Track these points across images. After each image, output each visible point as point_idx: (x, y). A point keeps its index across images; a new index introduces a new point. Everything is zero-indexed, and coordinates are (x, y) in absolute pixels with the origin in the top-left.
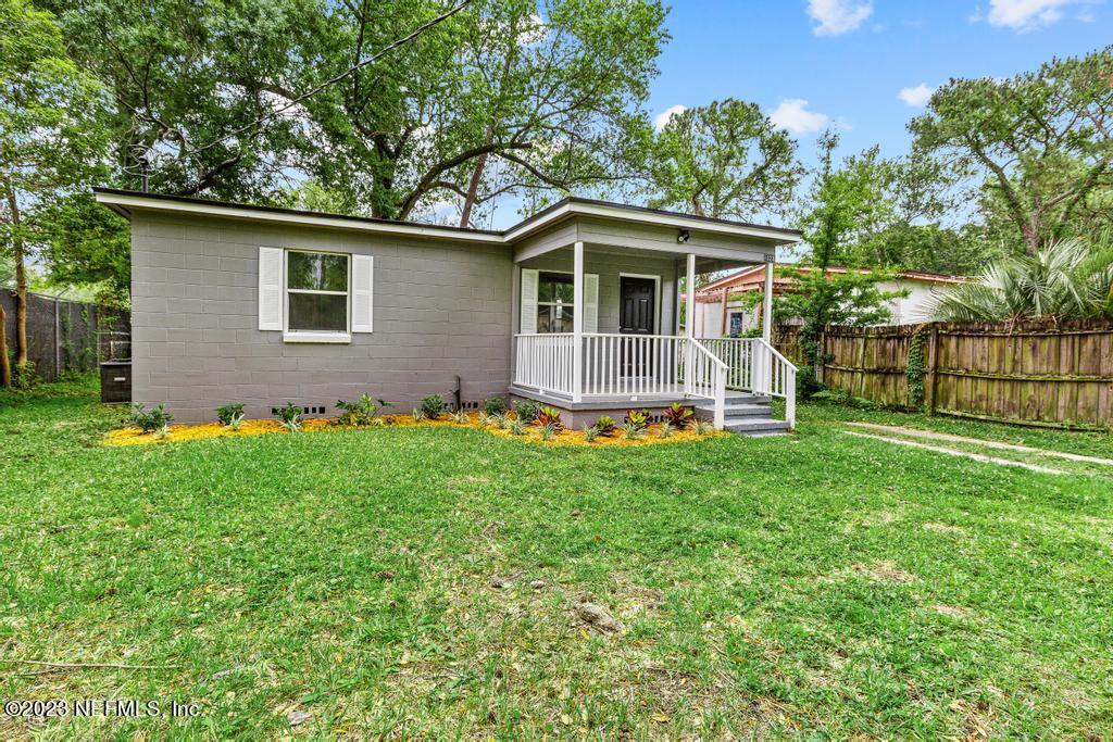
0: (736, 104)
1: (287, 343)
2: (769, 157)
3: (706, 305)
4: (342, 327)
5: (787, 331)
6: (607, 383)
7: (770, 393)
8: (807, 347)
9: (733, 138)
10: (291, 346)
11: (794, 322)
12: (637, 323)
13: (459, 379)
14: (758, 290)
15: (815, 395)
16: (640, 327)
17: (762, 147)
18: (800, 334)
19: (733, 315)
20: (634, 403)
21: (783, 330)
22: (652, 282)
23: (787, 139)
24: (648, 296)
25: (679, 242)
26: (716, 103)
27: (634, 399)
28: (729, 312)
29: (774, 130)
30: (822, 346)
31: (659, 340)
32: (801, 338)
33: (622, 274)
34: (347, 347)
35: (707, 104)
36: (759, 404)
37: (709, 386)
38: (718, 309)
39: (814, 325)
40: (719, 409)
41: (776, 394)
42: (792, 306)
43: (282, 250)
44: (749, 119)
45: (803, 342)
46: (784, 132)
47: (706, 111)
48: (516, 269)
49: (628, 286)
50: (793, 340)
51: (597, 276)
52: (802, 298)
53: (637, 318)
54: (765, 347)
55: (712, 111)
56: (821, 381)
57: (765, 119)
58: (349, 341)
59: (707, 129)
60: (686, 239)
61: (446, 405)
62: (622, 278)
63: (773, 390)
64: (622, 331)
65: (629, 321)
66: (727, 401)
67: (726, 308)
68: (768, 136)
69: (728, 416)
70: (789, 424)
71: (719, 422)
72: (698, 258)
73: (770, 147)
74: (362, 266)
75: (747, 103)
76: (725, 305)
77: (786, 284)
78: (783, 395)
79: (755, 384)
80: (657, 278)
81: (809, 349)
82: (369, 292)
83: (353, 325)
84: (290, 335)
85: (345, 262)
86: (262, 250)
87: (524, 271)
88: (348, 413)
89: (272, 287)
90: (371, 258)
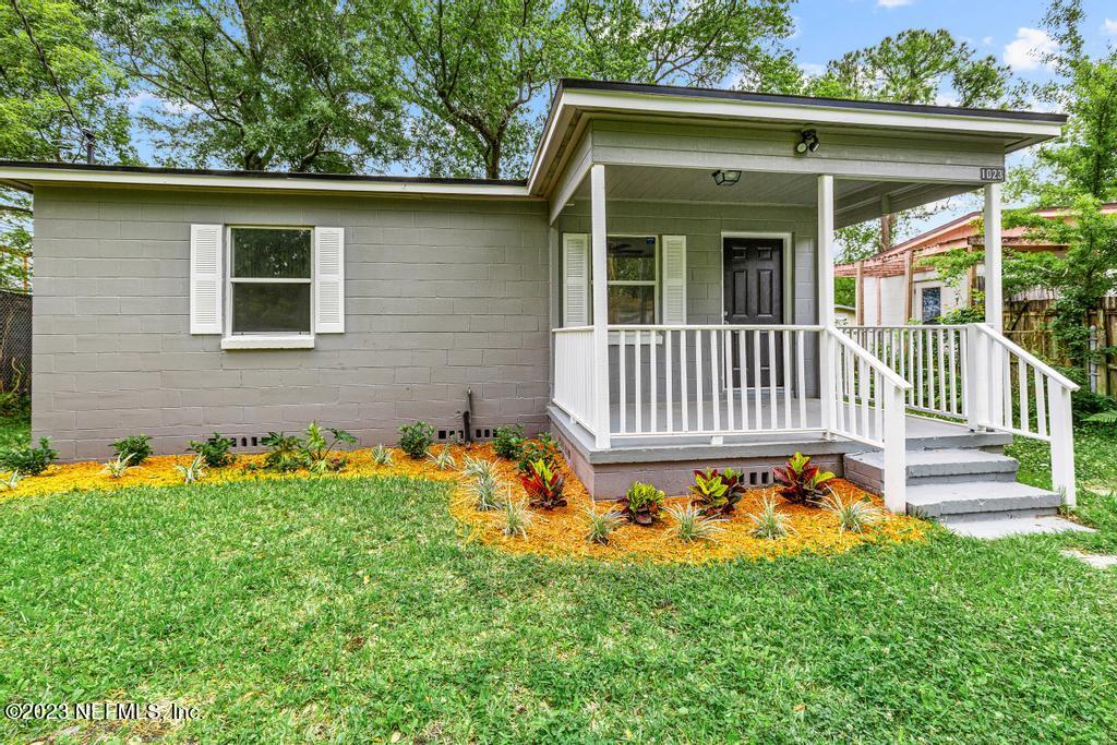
0: (914, 35)
1: (228, 350)
2: (969, 93)
3: (883, 280)
4: (303, 325)
5: (1025, 310)
6: (708, 397)
7: (1010, 429)
8: (1069, 334)
9: (914, 75)
10: (234, 355)
11: (1034, 294)
12: (754, 307)
13: (470, 396)
14: (966, 249)
15: (1093, 418)
16: (759, 312)
17: (957, 82)
18: (1055, 314)
19: (926, 292)
20: (717, 449)
21: (1017, 311)
22: (779, 243)
23: (994, 67)
24: (773, 265)
25: (798, 155)
26: (888, 39)
27: (717, 442)
28: (919, 288)
29: (975, 58)
30: (1102, 334)
31: (794, 334)
32: (1053, 321)
33: (725, 234)
34: (309, 353)
35: (875, 42)
36: (984, 448)
37: (871, 404)
38: (898, 285)
39: (1080, 299)
40: (894, 464)
41: (1025, 431)
42: (1032, 270)
43: (220, 227)
44: (939, 50)
45: (1058, 327)
46: (990, 58)
47: (875, 52)
48: (554, 234)
49: (737, 253)
50: (1037, 325)
51: (683, 239)
52: (1050, 256)
53: (754, 298)
54: (992, 340)
55: (885, 49)
56: (1102, 392)
57: (958, 45)
58: (312, 346)
59: (879, 73)
60: (811, 147)
61: (452, 433)
62: (727, 241)
63: (1016, 422)
64: (729, 320)
65: (740, 304)
66: (912, 444)
67: (911, 283)
68: (965, 67)
69: (915, 477)
70: (1062, 499)
71: (897, 493)
72: (839, 182)
73: (969, 81)
74: (329, 242)
75: (932, 30)
76: (911, 278)
77: (1016, 239)
78: (1041, 435)
79: (973, 409)
80: (786, 236)
81: (1072, 339)
82: (339, 278)
83: (320, 324)
84: (233, 340)
85: (307, 238)
86: (195, 228)
87: (566, 237)
88: (280, 452)
89: (208, 277)
90: (341, 231)
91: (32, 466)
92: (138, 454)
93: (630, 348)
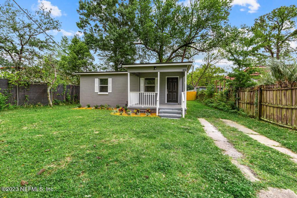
4: (107, 91)
10: (99, 95)
12: (173, 89)
25: (154, 69)
27: (143, 107)
30: (238, 95)
33: (167, 77)
43: (98, 79)
49: (170, 80)
56: (237, 106)
58: (108, 94)
65: (170, 88)
66: (170, 109)
71: (157, 113)
74: (110, 80)
80: (178, 77)
82: (111, 85)
83: (109, 91)
84: (99, 93)
85: (108, 79)
86: (95, 79)
87: (141, 78)
88: (102, 107)
89: (96, 85)
90: (111, 79)
91: (80, 107)
92: (89, 107)
93: (148, 95)
